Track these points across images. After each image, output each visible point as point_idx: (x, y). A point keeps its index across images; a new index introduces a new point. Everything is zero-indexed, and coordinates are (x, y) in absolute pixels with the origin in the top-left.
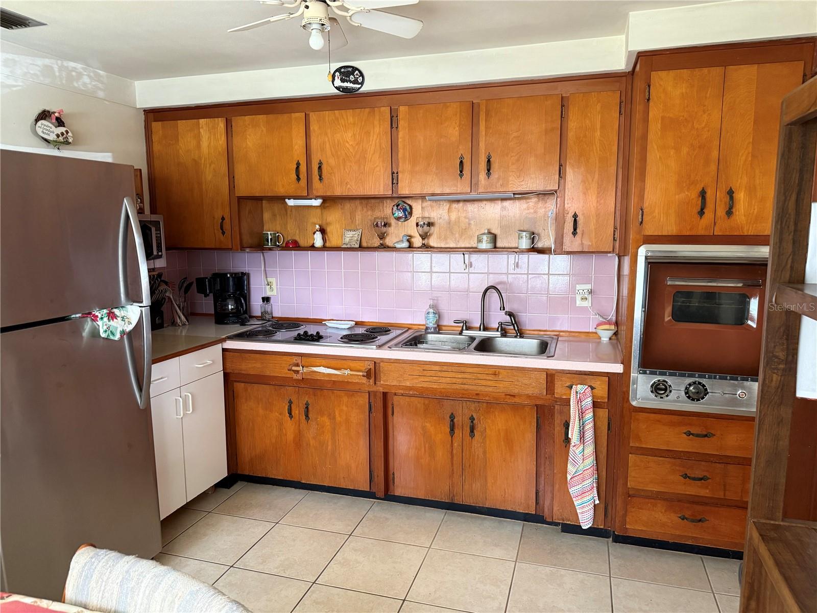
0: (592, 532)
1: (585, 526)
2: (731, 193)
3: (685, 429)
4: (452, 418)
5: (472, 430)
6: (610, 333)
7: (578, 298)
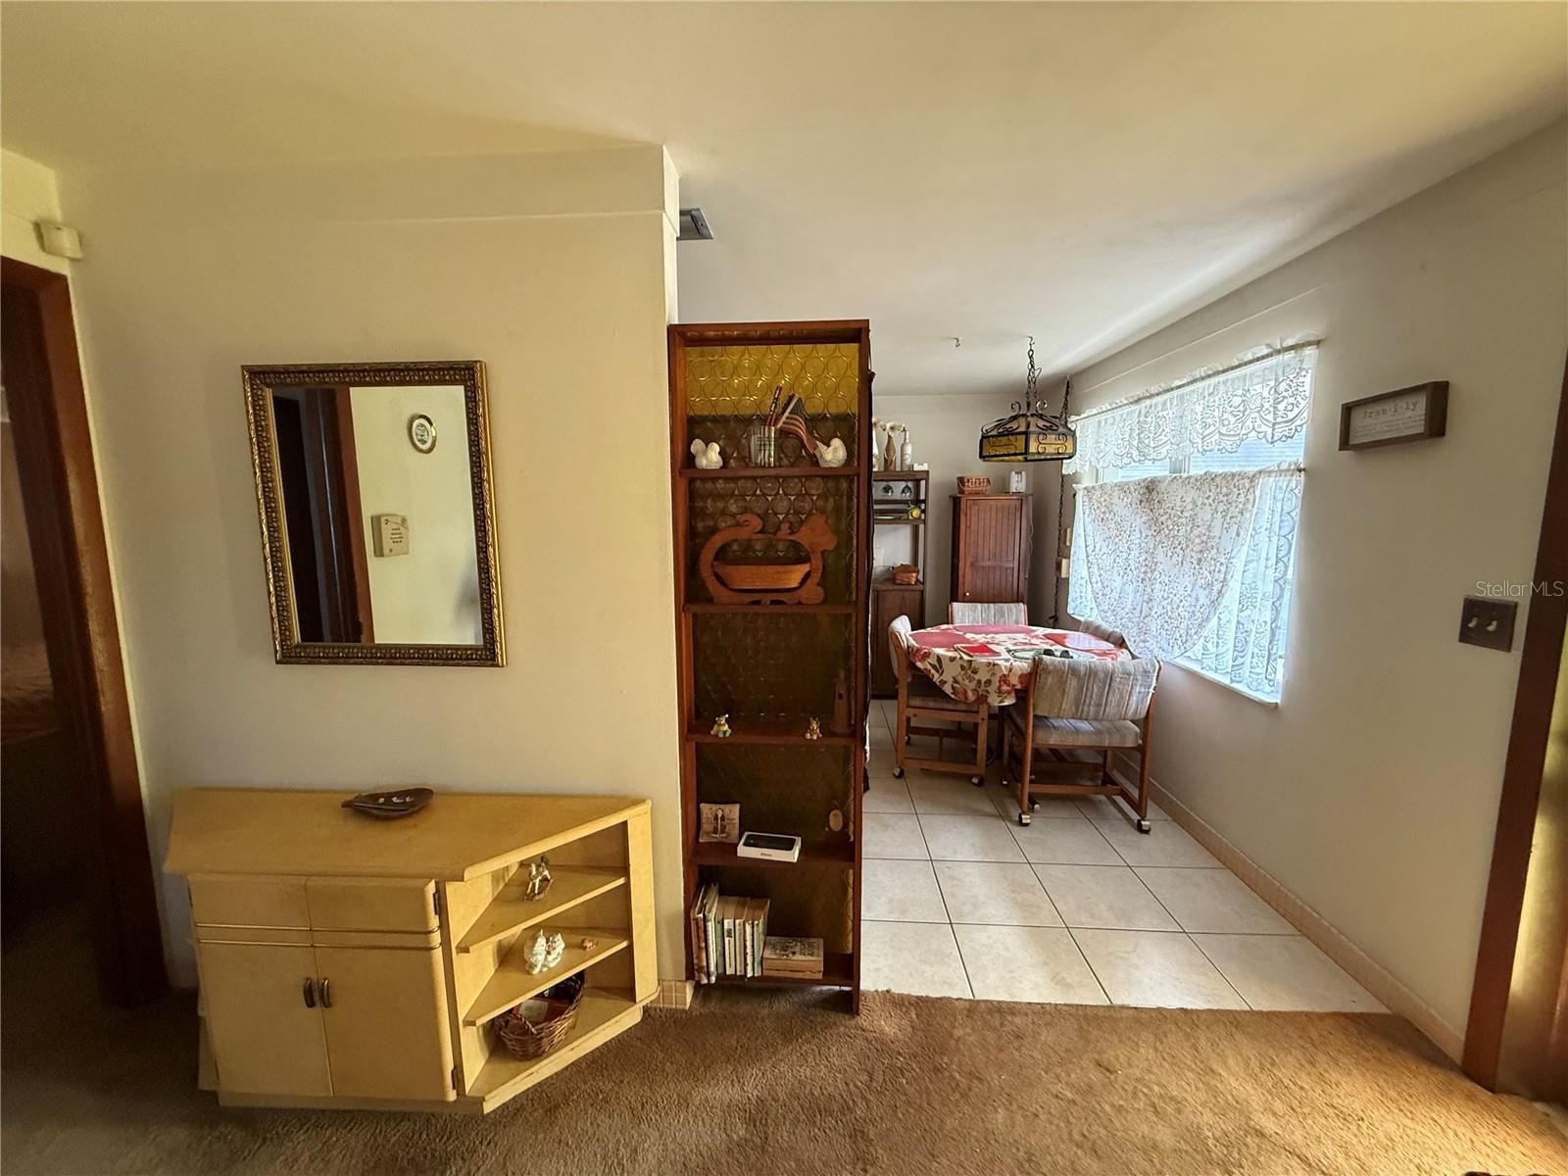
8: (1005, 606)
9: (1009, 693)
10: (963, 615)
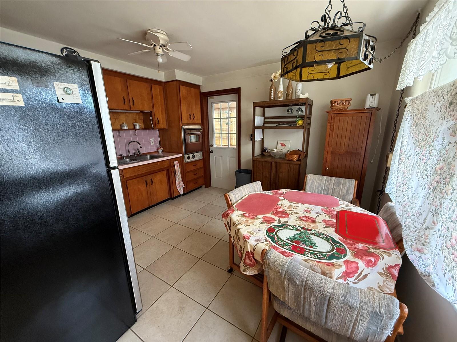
0: (184, 194)
1: (182, 194)
2: (193, 115)
3: (193, 165)
4: (146, 181)
5: (152, 182)
6: (162, 150)
7: (151, 142)
8: (342, 180)
9: (251, 266)
10: (313, 182)
